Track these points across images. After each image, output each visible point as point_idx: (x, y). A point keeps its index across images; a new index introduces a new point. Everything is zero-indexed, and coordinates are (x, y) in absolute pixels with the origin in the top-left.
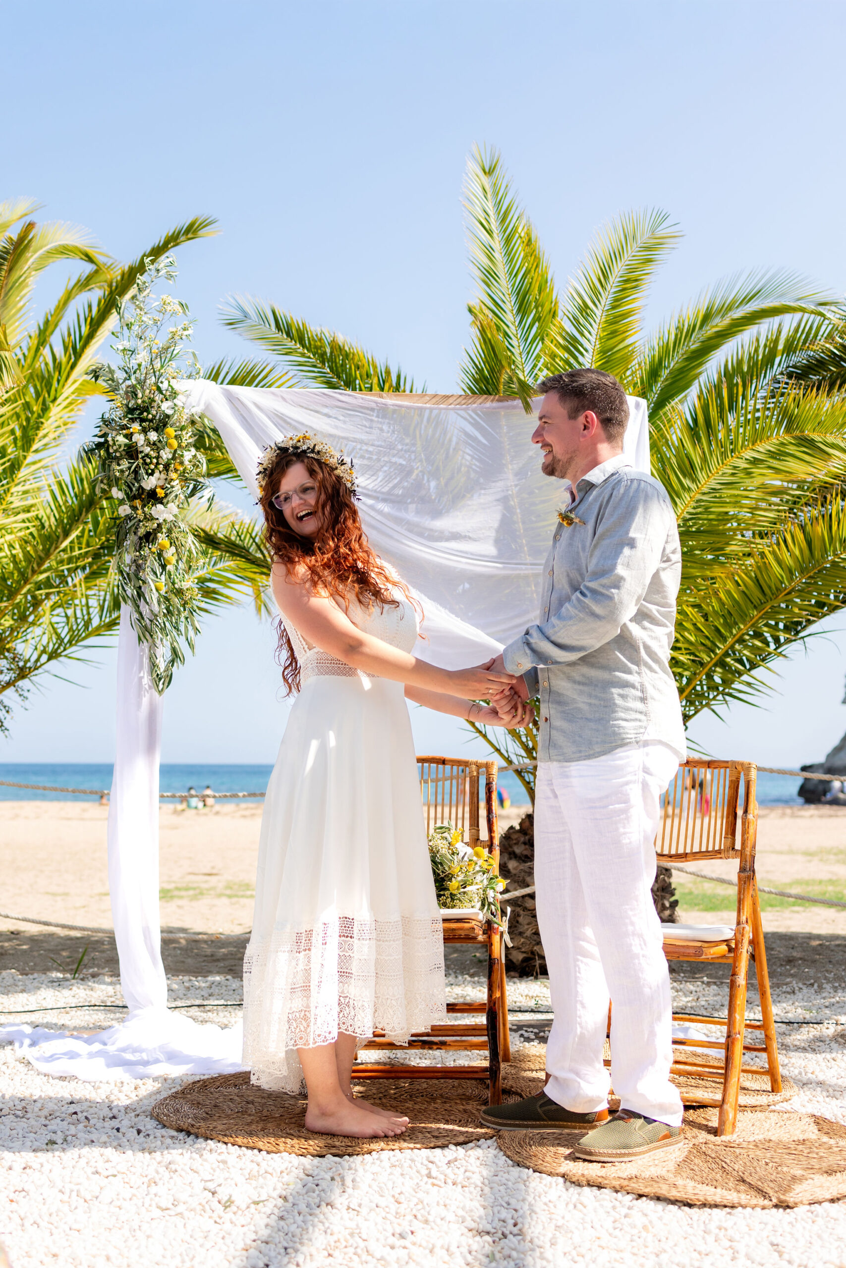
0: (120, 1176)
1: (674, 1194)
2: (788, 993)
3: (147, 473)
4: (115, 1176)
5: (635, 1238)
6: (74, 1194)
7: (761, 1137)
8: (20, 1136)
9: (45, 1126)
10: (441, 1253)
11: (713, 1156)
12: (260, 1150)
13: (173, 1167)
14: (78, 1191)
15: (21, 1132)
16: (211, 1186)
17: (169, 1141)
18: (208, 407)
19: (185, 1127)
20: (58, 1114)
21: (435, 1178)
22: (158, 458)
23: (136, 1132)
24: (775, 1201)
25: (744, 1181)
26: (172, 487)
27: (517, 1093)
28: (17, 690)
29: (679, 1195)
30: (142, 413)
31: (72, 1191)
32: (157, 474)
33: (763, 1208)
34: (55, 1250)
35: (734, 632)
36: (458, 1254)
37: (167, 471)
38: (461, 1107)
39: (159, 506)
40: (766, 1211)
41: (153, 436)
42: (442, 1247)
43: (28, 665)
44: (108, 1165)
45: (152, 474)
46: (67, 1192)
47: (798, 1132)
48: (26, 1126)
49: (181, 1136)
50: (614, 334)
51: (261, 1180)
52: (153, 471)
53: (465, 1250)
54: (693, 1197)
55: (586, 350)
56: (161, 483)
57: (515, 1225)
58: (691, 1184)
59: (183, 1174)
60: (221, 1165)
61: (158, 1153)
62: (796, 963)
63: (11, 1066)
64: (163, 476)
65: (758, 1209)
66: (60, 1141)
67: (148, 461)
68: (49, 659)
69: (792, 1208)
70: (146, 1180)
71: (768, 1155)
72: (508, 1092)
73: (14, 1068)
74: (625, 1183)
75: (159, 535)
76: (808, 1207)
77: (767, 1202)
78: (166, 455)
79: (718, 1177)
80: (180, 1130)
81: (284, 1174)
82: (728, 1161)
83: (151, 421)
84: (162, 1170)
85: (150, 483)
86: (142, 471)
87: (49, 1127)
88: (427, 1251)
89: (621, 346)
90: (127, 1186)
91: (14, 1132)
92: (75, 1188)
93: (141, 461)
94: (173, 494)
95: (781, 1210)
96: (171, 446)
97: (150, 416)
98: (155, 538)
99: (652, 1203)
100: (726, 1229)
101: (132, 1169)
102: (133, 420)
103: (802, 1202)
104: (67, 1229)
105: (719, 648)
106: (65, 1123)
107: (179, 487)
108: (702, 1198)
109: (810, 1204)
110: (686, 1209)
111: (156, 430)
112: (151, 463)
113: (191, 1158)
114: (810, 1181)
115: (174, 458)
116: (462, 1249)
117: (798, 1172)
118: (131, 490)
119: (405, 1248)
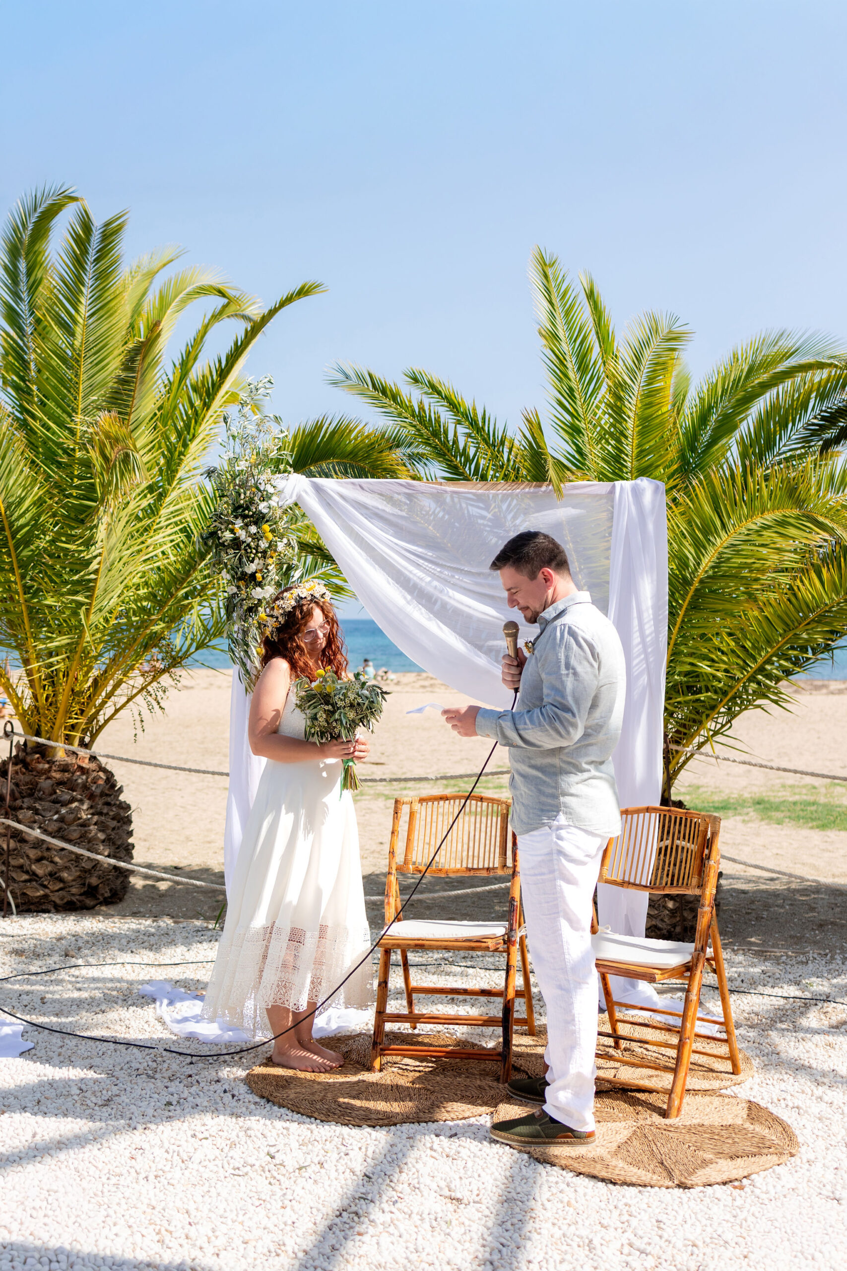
0: (210, 1139)
1: (603, 1174)
2: (802, 962)
3: (248, 560)
4: (207, 1138)
5: (560, 1211)
6: (176, 1154)
7: (695, 1121)
8: (148, 1096)
9: (167, 1087)
10: (416, 1217)
11: (650, 1139)
12: (316, 1119)
13: (249, 1132)
14: (178, 1152)
15: (149, 1093)
16: (273, 1150)
17: (253, 1107)
18: (299, 497)
19: (266, 1095)
20: (178, 1075)
21: (435, 1151)
22: (258, 546)
23: (230, 1097)
24: (676, 1182)
25: (662, 1163)
26: (269, 572)
27: (524, 1071)
28: (171, 676)
29: (606, 1174)
30: (244, 511)
31: (174, 1152)
32: (257, 561)
33: (667, 1188)
34: (154, 1203)
35: (763, 654)
36: (427, 1220)
37: (265, 558)
38: (478, 1082)
39: (258, 589)
40: (670, 1190)
41: (253, 529)
42: (417, 1214)
43: (180, 655)
44: (203, 1129)
45: (252, 562)
46: (171, 1152)
47: (730, 1117)
48: (153, 1086)
49: (263, 1102)
50: (649, 405)
51: (310, 1146)
52: (253, 559)
53: (433, 1217)
54: (616, 1177)
55: (629, 417)
56: (260, 567)
57: (478, 1195)
58: (621, 1164)
59: (255, 1139)
60: (285, 1132)
61: (242, 1119)
62: (826, 928)
63: (152, 1025)
64: (262, 562)
65: (663, 1189)
66: (174, 1103)
67: (249, 551)
68: (197, 649)
69: (689, 1188)
70: (229, 1142)
71: (694, 1139)
72: (517, 1069)
73: (153, 1027)
74: (571, 1162)
75: (260, 608)
76: (702, 1188)
77: (670, 1184)
78: (263, 544)
79: (645, 1159)
80: (262, 1097)
81: (328, 1143)
82: (659, 1144)
83: (252, 516)
84: (242, 1134)
85: (251, 568)
86: (244, 560)
87: (169, 1089)
88: (407, 1216)
89: (660, 412)
90: (215, 1147)
91: (144, 1092)
92: (176, 1149)
93: (243, 552)
94: (269, 578)
95: (681, 1190)
96: (267, 538)
97: (251, 513)
98: (256, 611)
99: (587, 1180)
100: (630, 1206)
101: (220, 1133)
102: (236, 517)
103: (697, 1185)
104: (166, 1183)
105: (751, 667)
106: (182, 1085)
107: (275, 570)
108: (622, 1178)
109: (704, 1186)
110: (611, 1186)
111: (256, 523)
112: (251, 552)
113: (264, 1124)
114: (714, 1165)
115: (269, 547)
116: (431, 1216)
117: (708, 1156)
118: (237, 573)
119: (392, 1212)
